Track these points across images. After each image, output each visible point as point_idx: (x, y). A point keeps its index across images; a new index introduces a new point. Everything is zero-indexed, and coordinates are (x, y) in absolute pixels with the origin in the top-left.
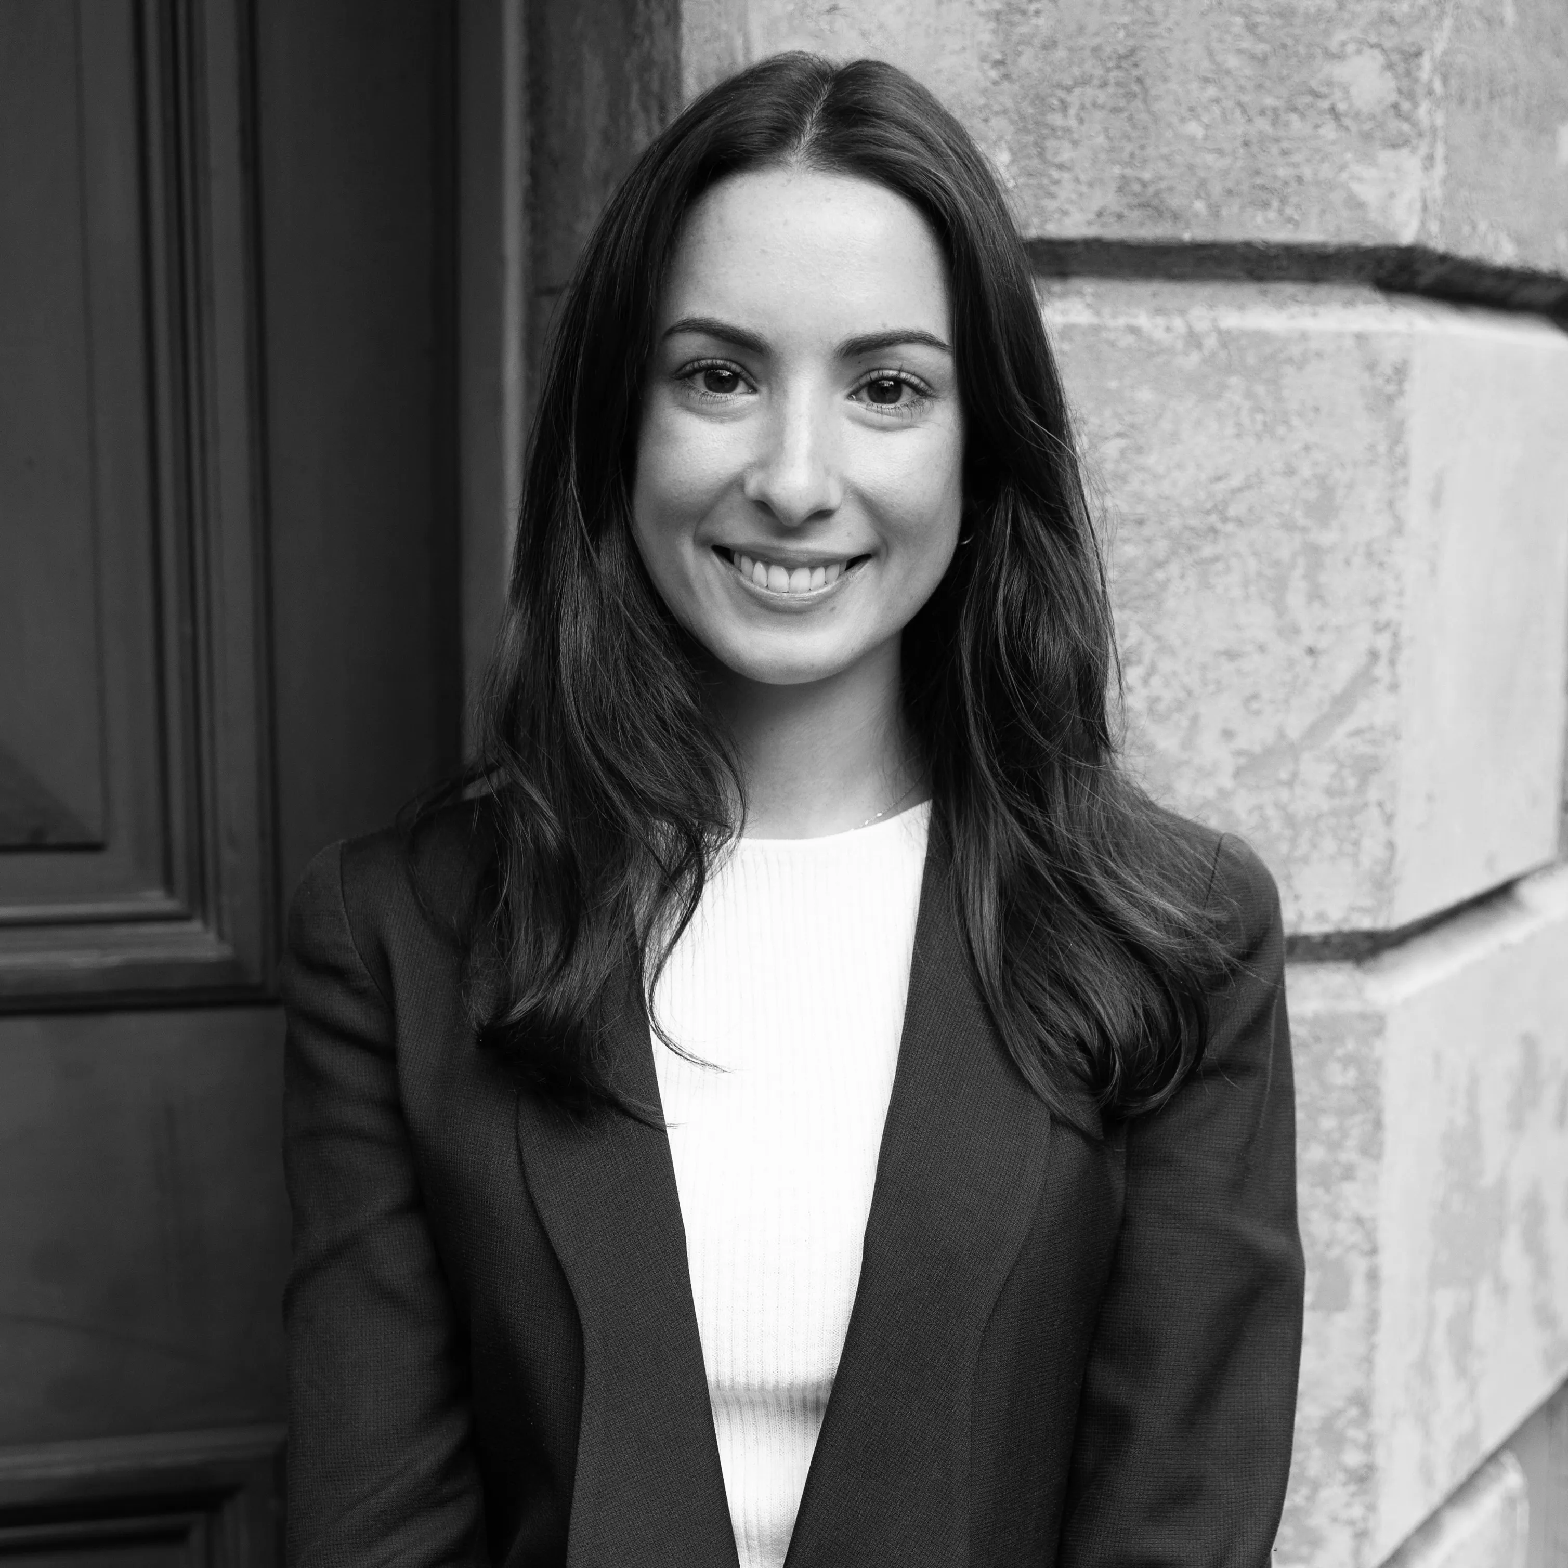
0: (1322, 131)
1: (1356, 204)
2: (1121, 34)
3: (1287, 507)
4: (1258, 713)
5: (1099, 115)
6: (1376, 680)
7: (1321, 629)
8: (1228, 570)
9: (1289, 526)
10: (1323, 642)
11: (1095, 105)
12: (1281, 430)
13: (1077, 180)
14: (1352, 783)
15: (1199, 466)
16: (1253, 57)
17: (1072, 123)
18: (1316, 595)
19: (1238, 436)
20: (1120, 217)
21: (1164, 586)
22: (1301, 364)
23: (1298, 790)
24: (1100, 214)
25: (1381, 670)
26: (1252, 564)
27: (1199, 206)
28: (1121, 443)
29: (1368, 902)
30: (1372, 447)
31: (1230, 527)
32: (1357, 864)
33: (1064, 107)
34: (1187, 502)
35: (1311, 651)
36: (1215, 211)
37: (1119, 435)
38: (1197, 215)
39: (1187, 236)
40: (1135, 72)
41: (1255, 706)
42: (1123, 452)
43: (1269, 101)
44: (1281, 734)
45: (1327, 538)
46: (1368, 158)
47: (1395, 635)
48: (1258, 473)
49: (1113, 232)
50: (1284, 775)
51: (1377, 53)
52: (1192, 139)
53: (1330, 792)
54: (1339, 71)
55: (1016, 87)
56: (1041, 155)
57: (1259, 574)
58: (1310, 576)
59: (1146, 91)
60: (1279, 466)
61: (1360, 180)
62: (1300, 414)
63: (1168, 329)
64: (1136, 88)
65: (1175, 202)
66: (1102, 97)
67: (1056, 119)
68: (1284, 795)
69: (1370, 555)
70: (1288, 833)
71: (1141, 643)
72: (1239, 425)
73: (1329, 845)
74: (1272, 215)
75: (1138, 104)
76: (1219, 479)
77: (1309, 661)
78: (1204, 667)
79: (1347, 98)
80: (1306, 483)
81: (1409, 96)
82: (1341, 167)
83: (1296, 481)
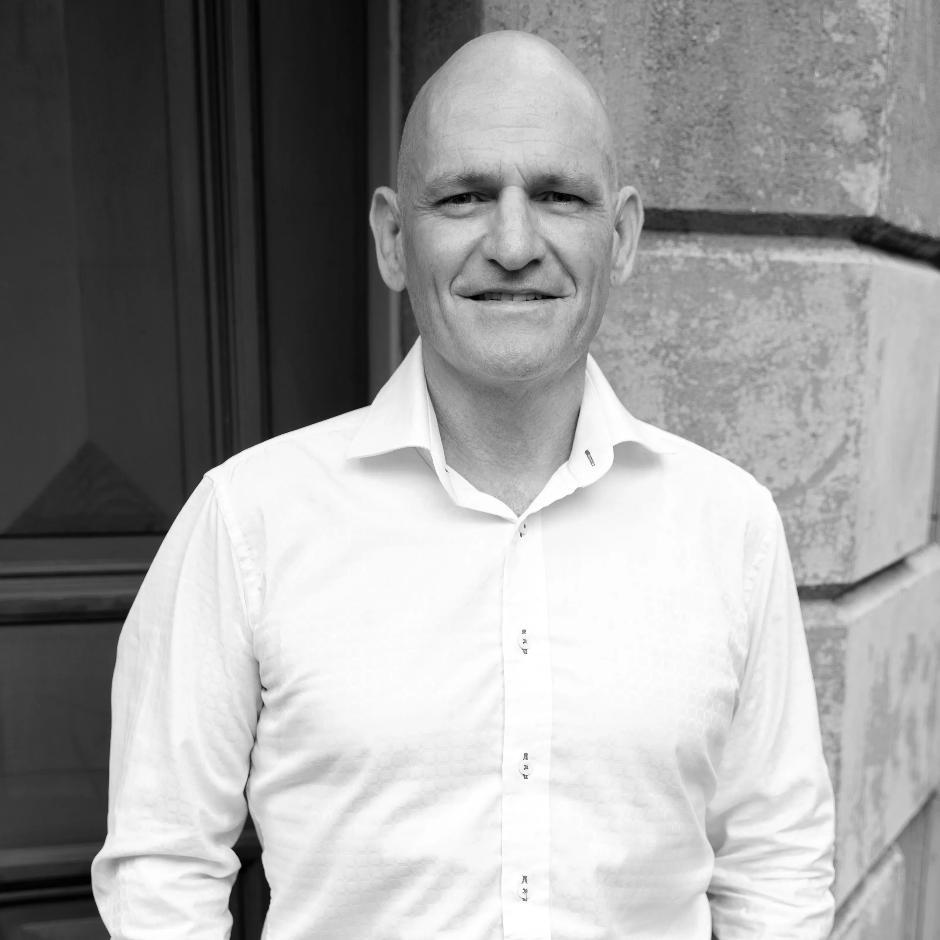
0: (827, 153)
1: (844, 194)
2: (721, 97)
3: (803, 358)
4: (785, 468)
5: (708, 142)
6: (847, 451)
7: (820, 424)
8: (771, 391)
9: (804, 367)
10: (820, 430)
11: (705, 136)
12: (801, 316)
13: (695, 178)
14: (833, 505)
15: (757, 336)
16: (791, 111)
17: (694, 146)
18: (817, 405)
19: (778, 319)
20: (718, 198)
21: (737, 400)
22: (812, 280)
23: (805, 509)
24: (707, 197)
25: (850, 446)
26: (784, 389)
27: (761, 193)
28: (715, 322)
29: (840, 568)
30: (849, 326)
31: (773, 369)
32: (835, 548)
33: (689, 136)
34: (750, 355)
35: (814, 435)
36: (769, 195)
37: (716, 318)
38: (759, 198)
39: (754, 209)
40: (728, 119)
41: (783, 464)
42: (717, 327)
43: (799, 136)
44: (797, 480)
45: (824, 374)
46: (851, 168)
47: (859, 427)
48: (789, 339)
49: (715, 206)
50: (798, 501)
51: (857, 110)
52: (757, 156)
53: (822, 510)
54: (837, 120)
55: (663, 126)
56: (677, 163)
57: (788, 394)
58: (815, 395)
59: (733, 128)
60: (799, 336)
61: (847, 180)
62: (812, 308)
63: (743, 260)
64: (728, 127)
65: (748, 191)
66: (710, 131)
67: (685, 144)
68: (798, 512)
69: (846, 384)
70: (799, 532)
71: (724, 431)
72: (779, 313)
73: (821, 538)
74: (799, 198)
75: (730, 136)
76: (767, 342)
77: (812, 441)
78: (757, 444)
79: (841, 135)
80: (813, 345)
81: (874, 134)
82: (837, 173)
83: (808, 344)
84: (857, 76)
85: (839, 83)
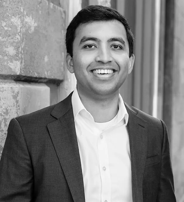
0: (5, 58)
1: (10, 69)
3: (1, 112)
9: (1, 115)
30: (14, 104)
46: (12, 62)
51: (13, 47)
54: (7, 49)
62: (3, 99)
79: (8, 53)
80: (4, 109)
81: (18, 53)
82: (8, 63)
83: (2, 109)
84: (12, 38)
85: (7, 40)
